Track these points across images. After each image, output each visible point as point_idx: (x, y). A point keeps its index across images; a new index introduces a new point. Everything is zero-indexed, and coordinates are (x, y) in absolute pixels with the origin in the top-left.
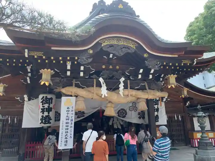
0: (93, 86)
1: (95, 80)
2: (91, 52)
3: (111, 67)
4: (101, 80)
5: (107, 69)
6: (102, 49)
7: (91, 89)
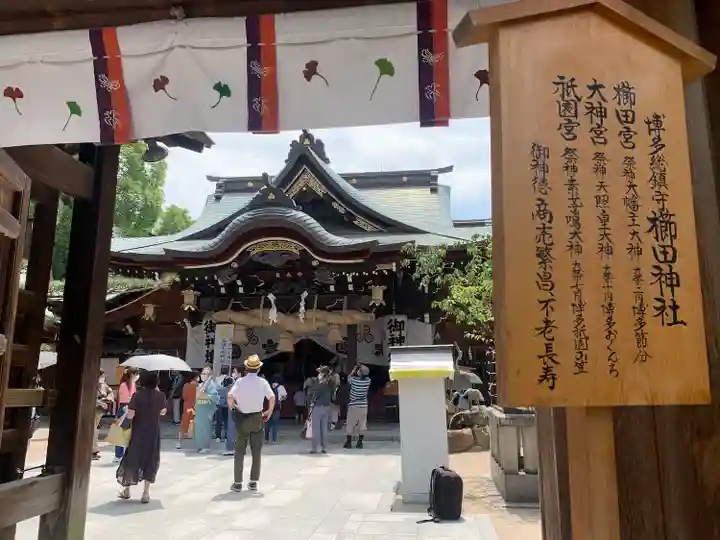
0: (259, 307)
1: (263, 297)
2: (236, 265)
3: (289, 275)
4: (271, 297)
5: (283, 278)
6: (251, 260)
7: (256, 311)
